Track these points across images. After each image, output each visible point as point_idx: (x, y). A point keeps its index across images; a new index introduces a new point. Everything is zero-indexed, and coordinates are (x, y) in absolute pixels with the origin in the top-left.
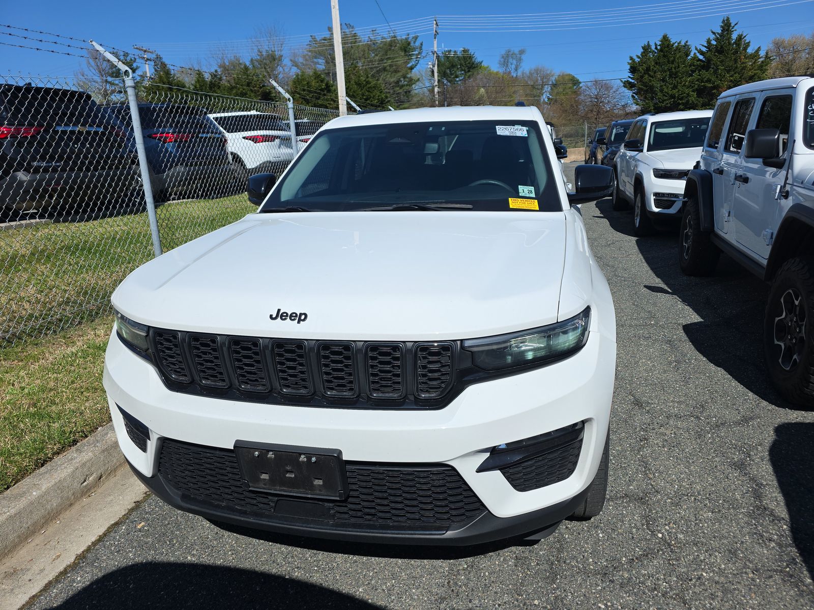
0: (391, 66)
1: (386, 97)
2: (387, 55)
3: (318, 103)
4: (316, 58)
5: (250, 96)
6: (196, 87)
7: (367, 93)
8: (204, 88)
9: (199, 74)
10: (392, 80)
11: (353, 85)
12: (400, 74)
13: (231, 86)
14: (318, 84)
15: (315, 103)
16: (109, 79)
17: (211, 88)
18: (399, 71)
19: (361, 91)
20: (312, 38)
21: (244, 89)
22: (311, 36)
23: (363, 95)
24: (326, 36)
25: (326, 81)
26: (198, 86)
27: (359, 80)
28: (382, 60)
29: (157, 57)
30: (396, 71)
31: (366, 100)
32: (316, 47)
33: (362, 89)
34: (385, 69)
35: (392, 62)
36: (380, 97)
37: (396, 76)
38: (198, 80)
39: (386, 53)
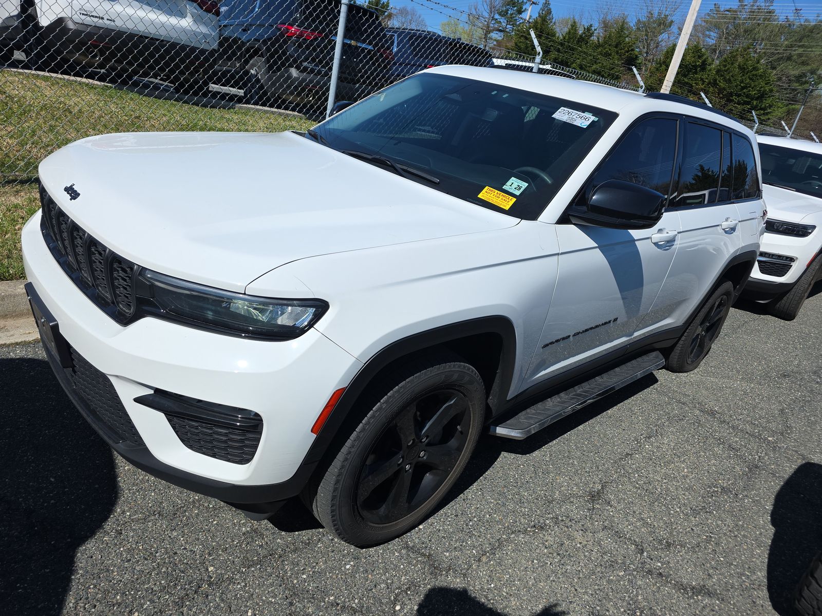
0: (800, 55)
1: (771, 91)
2: (800, 42)
3: (684, 80)
4: (709, 30)
5: (613, 58)
6: (564, 38)
7: (748, 80)
8: (572, 40)
9: (574, 26)
10: (792, 73)
11: (735, 67)
12: (809, 68)
13: (599, 44)
14: (693, 59)
15: (680, 80)
16: (497, 16)
17: (578, 41)
18: (808, 64)
19: (741, 77)
20: (715, 7)
21: (610, 50)
22: (715, 5)
23: (742, 82)
24: (732, 7)
25: (704, 57)
26: (567, 38)
27: (745, 64)
28: (792, 46)
29: (546, 3)
30: (804, 63)
31: (743, 88)
32: (714, 18)
33: (743, 75)
34: (789, 58)
35: (804, 51)
36: (762, 89)
37: (800, 69)
38: (569, 32)
39: (800, 40)
